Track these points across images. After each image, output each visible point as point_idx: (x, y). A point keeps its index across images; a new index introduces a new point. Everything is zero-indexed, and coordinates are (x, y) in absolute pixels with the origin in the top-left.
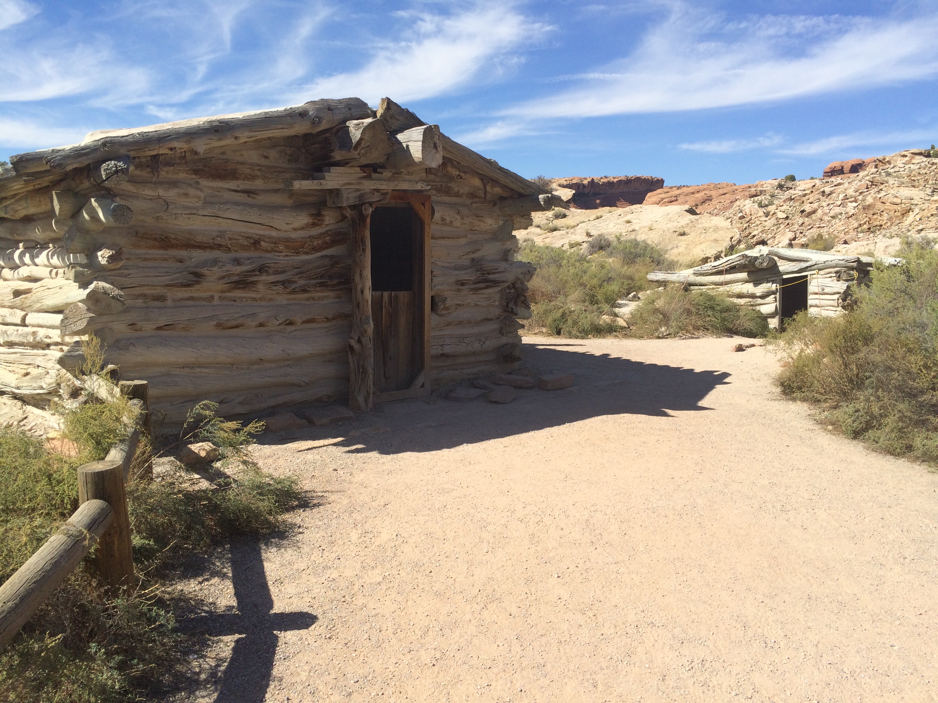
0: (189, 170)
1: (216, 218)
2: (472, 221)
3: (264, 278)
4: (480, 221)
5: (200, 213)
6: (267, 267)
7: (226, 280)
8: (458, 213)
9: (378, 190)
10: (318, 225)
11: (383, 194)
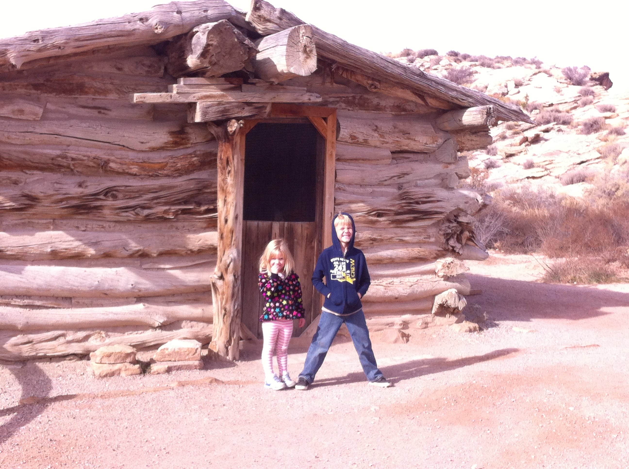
0: (28, 85)
1: (56, 136)
2: (397, 139)
3: (109, 202)
4: (409, 139)
5: (37, 131)
6: (116, 191)
7: (64, 204)
8: (375, 130)
9: (249, 104)
10: (182, 144)
11: (256, 108)
